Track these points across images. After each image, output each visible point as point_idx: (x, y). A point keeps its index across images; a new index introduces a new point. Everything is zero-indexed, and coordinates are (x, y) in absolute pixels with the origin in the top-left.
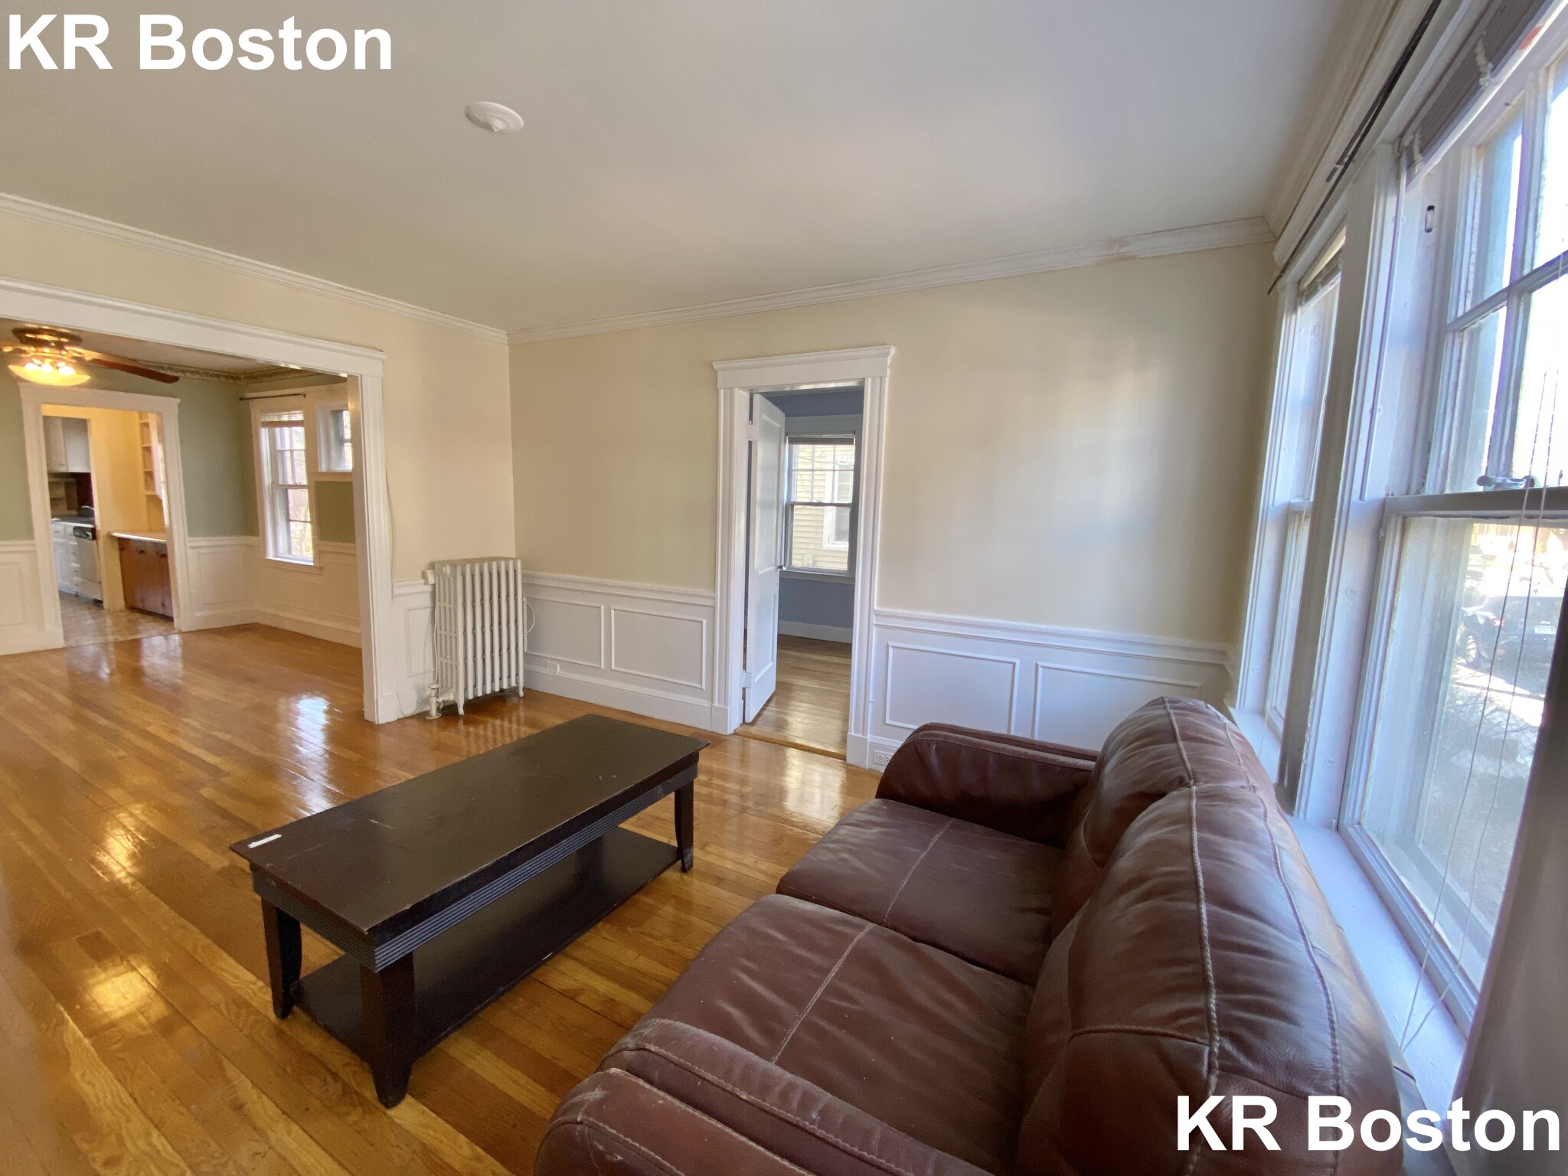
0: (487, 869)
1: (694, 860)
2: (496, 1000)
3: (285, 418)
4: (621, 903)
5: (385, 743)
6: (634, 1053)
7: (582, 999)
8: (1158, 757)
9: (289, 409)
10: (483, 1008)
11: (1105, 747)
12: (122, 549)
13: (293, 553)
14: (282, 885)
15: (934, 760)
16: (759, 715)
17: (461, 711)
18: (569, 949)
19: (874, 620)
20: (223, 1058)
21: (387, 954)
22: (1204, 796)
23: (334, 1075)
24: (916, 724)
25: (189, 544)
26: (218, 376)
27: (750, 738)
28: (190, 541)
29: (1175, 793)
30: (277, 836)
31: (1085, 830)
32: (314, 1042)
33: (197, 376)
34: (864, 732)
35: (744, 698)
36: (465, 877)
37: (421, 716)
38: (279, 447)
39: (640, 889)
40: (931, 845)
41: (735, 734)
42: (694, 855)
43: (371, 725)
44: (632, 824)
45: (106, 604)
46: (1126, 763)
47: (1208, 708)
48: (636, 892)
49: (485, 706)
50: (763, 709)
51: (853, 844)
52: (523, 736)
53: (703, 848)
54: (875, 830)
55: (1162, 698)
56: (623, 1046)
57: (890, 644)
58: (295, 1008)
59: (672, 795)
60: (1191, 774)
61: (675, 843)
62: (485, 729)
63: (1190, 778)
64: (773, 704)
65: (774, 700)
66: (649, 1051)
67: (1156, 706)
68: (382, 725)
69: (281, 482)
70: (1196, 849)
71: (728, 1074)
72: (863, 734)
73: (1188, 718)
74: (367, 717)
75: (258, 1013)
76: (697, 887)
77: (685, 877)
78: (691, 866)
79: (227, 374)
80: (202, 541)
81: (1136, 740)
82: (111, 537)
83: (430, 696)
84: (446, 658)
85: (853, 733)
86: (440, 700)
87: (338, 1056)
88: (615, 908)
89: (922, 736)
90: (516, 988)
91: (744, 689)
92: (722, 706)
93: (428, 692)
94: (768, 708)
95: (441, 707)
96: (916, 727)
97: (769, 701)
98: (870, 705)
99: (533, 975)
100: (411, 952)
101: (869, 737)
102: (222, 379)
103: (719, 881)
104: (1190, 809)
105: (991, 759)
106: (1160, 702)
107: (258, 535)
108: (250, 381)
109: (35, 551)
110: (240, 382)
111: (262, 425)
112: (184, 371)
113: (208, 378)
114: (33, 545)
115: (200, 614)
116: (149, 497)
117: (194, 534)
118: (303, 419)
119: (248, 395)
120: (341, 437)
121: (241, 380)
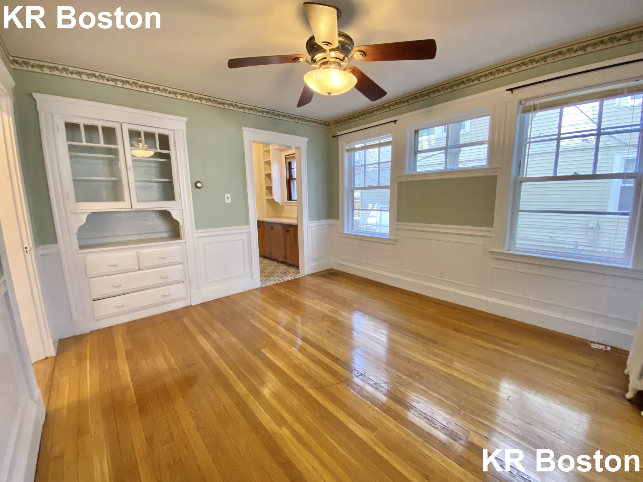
3: (356, 146)
9: (385, 133)
13: (356, 227)
25: (309, 225)
26: (321, 124)
28: (310, 223)
33: (314, 124)
38: (352, 166)
69: (352, 187)
79: (325, 123)
80: (315, 223)
102: (323, 125)
107: (338, 219)
108: (338, 125)
109: (250, 232)
110: (331, 127)
111: (345, 151)
112: (309, 121)
113: (318, 125)
114: (249, 228)
115: (311, 264)
116: (268, 200)
117: (310, 219)
118: (391, 140)
119: (339, 133)
120: (416, 150)
121: (331, 126)
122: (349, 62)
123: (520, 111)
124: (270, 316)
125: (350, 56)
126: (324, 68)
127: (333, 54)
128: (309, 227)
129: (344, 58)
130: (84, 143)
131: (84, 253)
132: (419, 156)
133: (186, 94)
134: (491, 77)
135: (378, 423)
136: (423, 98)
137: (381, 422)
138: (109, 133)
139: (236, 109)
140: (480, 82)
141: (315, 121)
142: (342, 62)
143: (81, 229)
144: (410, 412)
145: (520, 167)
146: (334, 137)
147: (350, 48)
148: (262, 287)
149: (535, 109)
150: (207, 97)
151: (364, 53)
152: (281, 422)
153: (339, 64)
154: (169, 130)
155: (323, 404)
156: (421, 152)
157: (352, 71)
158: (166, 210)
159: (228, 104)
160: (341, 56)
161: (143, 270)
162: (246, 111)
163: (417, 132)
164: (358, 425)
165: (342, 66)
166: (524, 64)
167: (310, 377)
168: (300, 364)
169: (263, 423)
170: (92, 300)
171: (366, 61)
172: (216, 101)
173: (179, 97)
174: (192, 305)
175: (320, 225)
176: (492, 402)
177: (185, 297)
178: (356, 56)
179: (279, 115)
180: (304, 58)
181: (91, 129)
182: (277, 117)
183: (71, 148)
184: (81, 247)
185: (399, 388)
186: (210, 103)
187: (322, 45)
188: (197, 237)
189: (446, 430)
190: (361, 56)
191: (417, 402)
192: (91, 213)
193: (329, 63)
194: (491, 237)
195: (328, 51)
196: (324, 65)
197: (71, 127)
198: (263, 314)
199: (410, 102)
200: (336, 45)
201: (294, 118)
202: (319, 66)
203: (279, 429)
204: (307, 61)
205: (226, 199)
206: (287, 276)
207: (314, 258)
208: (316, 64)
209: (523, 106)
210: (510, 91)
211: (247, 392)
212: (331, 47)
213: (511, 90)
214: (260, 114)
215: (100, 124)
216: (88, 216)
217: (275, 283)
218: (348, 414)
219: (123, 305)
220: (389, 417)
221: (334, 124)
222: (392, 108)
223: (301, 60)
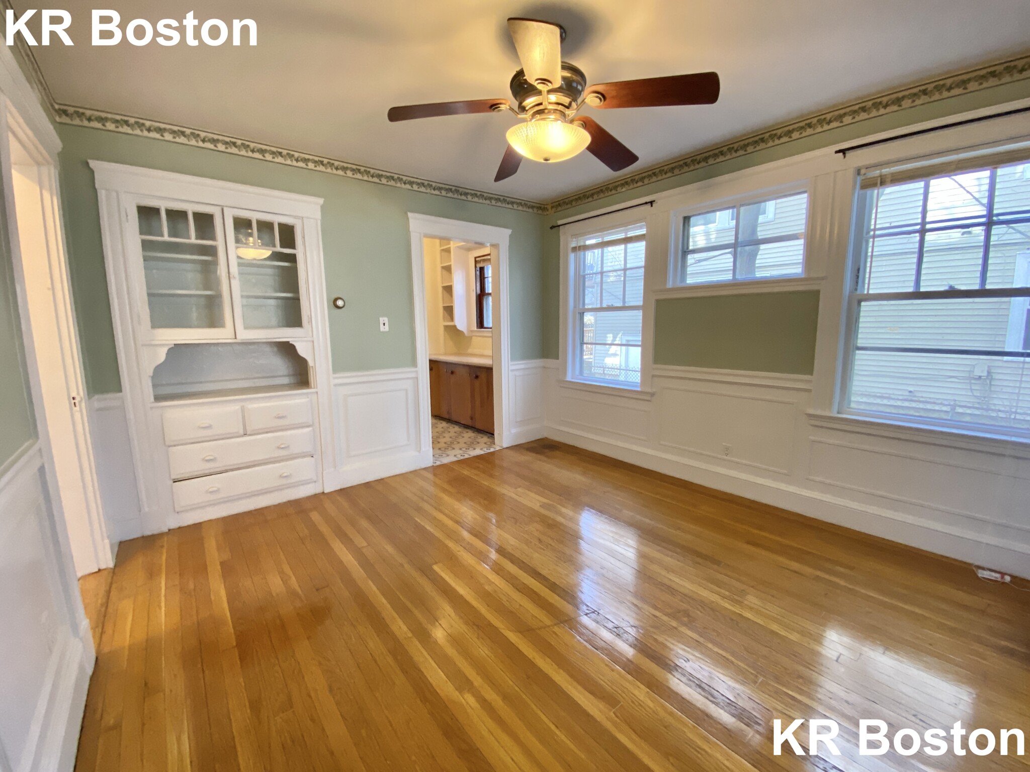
3: (589, 242)
13: (586, 372)
25: (511, 368)
26: (533, 207)
28: (512, 365)
33: (520, 208)
38: (582, 273)
69: (581, 307)
79: (538, 205)
80: (521, 365)
102: (535, 210)
107: (557, 358)
108: (559, 209)
109: (417, 378)
110: (547, 213)
111: (570, 249)
112: (512, 203)
113: (527, 210)
114: (417, 372)
115: (514, 431)
116: (446, 327)
117: (513, 358)
118: (645, 232)
119: (560, 222)
120: (685, 247)
121: (548, 211)
122: (578, 109)
123: (858, 186)
124: (446, 512)
125: (579, 101)
126: (538, 120)
127: (553, 98)
128: (512, 371)
129: (570, 104)
130: (166, 238)
131: (162, 407)
132: (691, 258)
133: (323, 161)
134: (809, 131)
135: (620, 692)
136: (697, 166)
137: (625, 690)
138: (205, 222)
139: (399, 185)
140: (790, 139)
141: (523, 202)
142: (567, 110)
143: (158, 370)
144: (674, 676)
145: (858, 277)
146: (552, 227)
147: (580, 87)
148: (435, 465)
149: (883, 182)
150: (354, 167)
151: (603, 96)
152: (464, 684)
153: (563, 115)
154: (295, 217)
155: (530, 657)
156: (694, 251)
157: (582, 124)
158: (288, 342)
159: (387, 177)
160: (566, 100)
161: (250, 435)
162: (415, 187)
163: (687, 220)
164: (587, 693)
165: (567, 116)
166: (864, 109)
167: (511, 612)
168: (495, 591)
169: (434, 684)
170: (172, 481)
171: (605, 108)
172: (368, 173)
173: (311, 166)
174: (325, 492)
175: (527, 368)
176: (812, 665)
177: (315, 479)
178: (590, 99)
179: (466, 194)
180: (508, 104)
181: (177, 216)
182: (463, 197)
183: (147, 246)
184: (158, 398)
185: (655, 637)
186: (359, 176)
187: (535, 84)
188: (335, 385)
189: (734, 708)
190: (598, 100)
191: (686, 659)
192: (173, 346)
193: (546, 111)
194: (809, 391)
195: (546, 93)
196: (538, 116)
197: (147, 214)
198: (436, 509)
199: (676, 172)
200: (558, 83)
201: (490, 199)
202: (531, 117)
203: (460, 696)
204: (511, 109)
205: (382, 325)
206: (475, 449)
207: (518, 420)
208: (526, 114)
209: (864, 178)
210: (841, 154)
211: (410, 635)
212: (550, 87)
213: (843, 151)
214: (437, 192)
215: (190, 209)
216: (169, 350)
217: (455, 459)
218: (572, 676)
219: (218, 491)
220: (639, 684)
221: (552, 207)
222: (646, 181)
223: (503, 107)
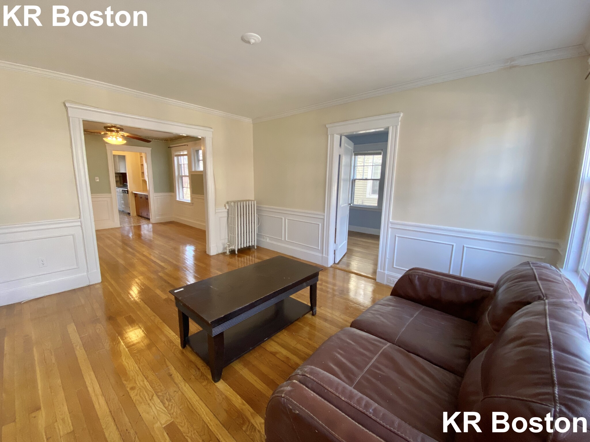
0: (247, 306)
1: (317, 312)
2: (249, 351)
3: (182, 153)
4: (291, 324)
5: (213, 262)
6: (301, 376)
7: (278, 356)
8: (527, 287)
9: (183, 150)
10: (245, 354)
11: (499, 281)
12: (135, 197)
14: (184, 305)
15: (417, 282)
16: (340, 261)
17: (236, 252)
18: (273, 337)
19: (390, 225)
20: (166, 359)
21: (216, 331)
22: (552, 304)
23: (199, 369)
24: (407, 268)
25: (154, 195)
26: (162, 140)
27: (337, 269)
28: (155, 194)
29: (536, 303)
30: (182, 289)
31: (488, 315)
32: (193, 357)
33: (156, 140)
34: (384, 270)
35: (335, 254)
36: (240, 308)
37: (224, 254)
38: (180, 163)
39: (297, 320)
40: (415, 315)
41: (331, 267)
42: (317, 310)
43: (209, 256)
44: (294, 296)
45: (131, 214)
46: (510, 289)
47: (551, 267)
48: (296, 321)
49: (245, 251)
50: (342, 259)
51: (381, 312)
52: (256, 262)
53: (320, 307)
54: (391, 308)
55: (528, 262)
56: (297, 373)
57: (397, 235)
58: (187, 345)
59: (309, 288)
60: (544, 295)
61: (310, 305)
62: (244, 259)
63: (544, 297)
64: (346, 257)
65: (346, 255)
66: (307, 376)
67: (525, 265)
68: (212, 256)
69: (180, 175)
70: (549, 327)
71: (337, 389)
72: (384, 271)
73: (542, 271)
74: (207, 253)
75: (176, 346)
76: (317, 321)
77: (313, 317)
78: (316, 313)
79: (165, 139)
80: (158, 194)
81: (516, 279)
82: (132, 193)
83: (227, 247)
84: (232, 234)
85: (379, 270)
86: (230, 248)
87: (200, 363)
88: (289, 325)
89: (412, 272)
90: (255, 349)
91: (335, 251)
92: (326, 256)
93: (226, 245)
94: (344, 258)
95: (230, 251)
96: (407, 270)
97: (344, 256)
98: (387, 259)
99: (261, 345)
100: (223, 332)
101: (386, 272)
102: (163, 141)
103: (326, 320)
104: (545, 310)
105: (443, 283)
106: (528, 263)
107: (173, 192)
111: (175, 156)
113: (160, 141)
114: (111, 195)
115: (158, 218)
117: (155, 192)
118: (187, 153)
119: (171, 146)
121: (169, 141)
128: (155, 196)
141: (157, 138)
146: (169, 147)
148: (120, 227)
163: (197, 150)
175: (163, 196)
205: (96, 179)
207: (159, 214)
